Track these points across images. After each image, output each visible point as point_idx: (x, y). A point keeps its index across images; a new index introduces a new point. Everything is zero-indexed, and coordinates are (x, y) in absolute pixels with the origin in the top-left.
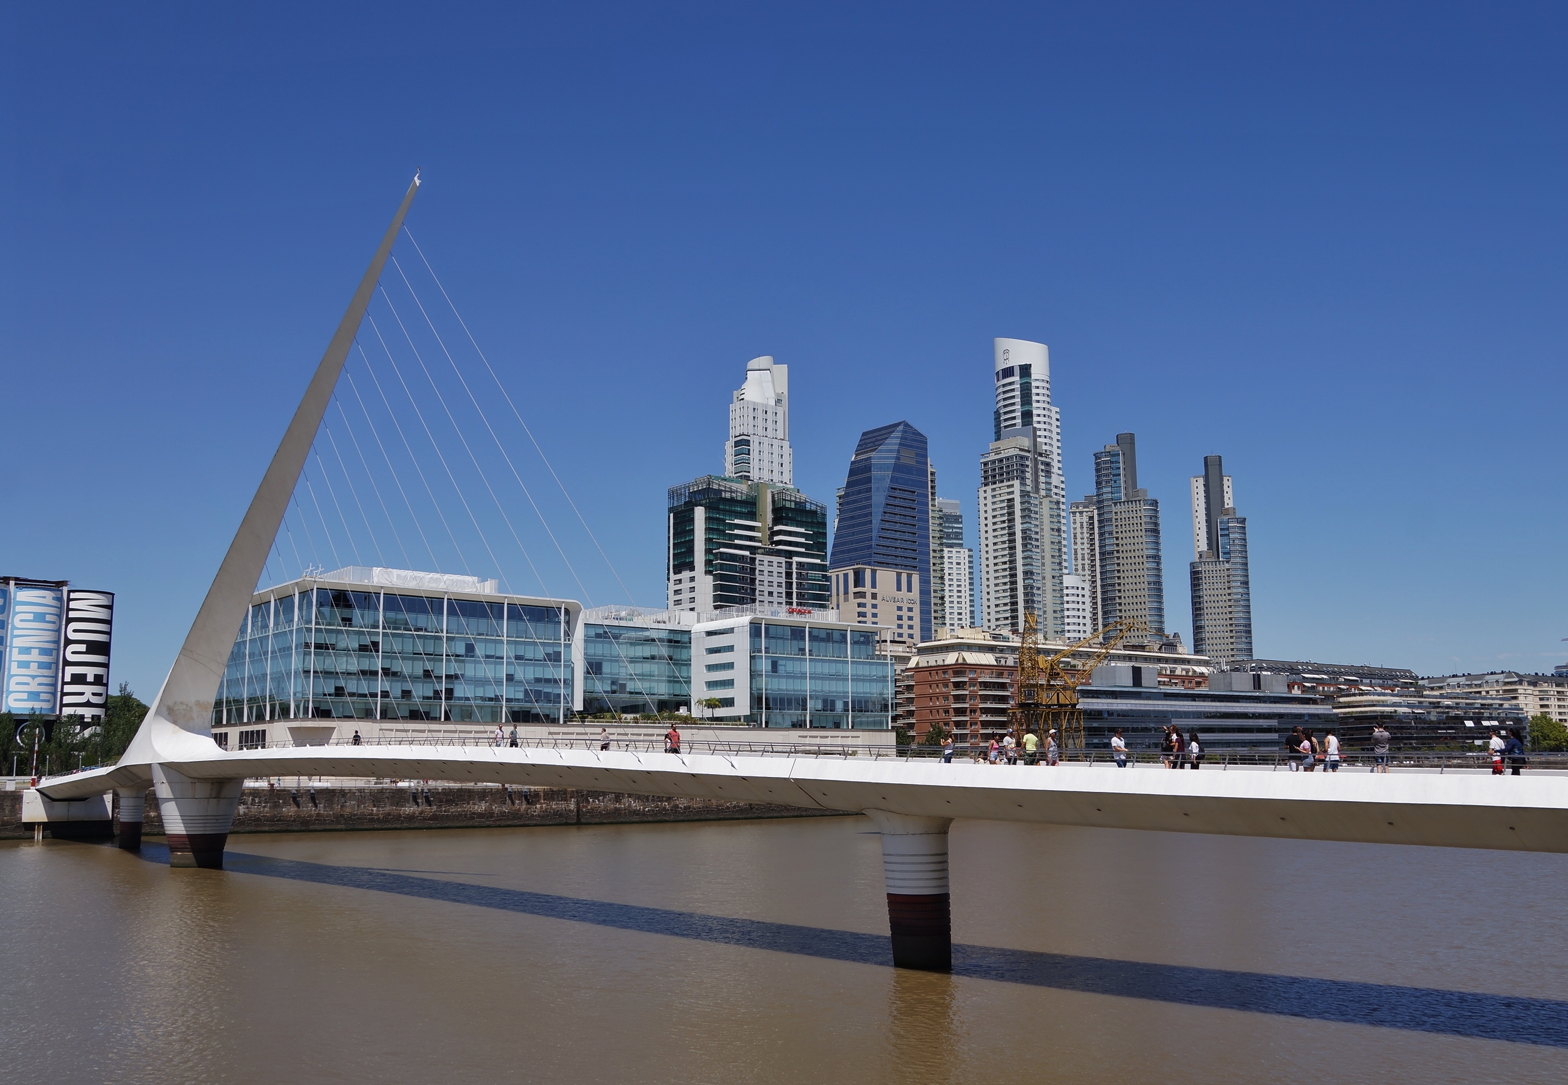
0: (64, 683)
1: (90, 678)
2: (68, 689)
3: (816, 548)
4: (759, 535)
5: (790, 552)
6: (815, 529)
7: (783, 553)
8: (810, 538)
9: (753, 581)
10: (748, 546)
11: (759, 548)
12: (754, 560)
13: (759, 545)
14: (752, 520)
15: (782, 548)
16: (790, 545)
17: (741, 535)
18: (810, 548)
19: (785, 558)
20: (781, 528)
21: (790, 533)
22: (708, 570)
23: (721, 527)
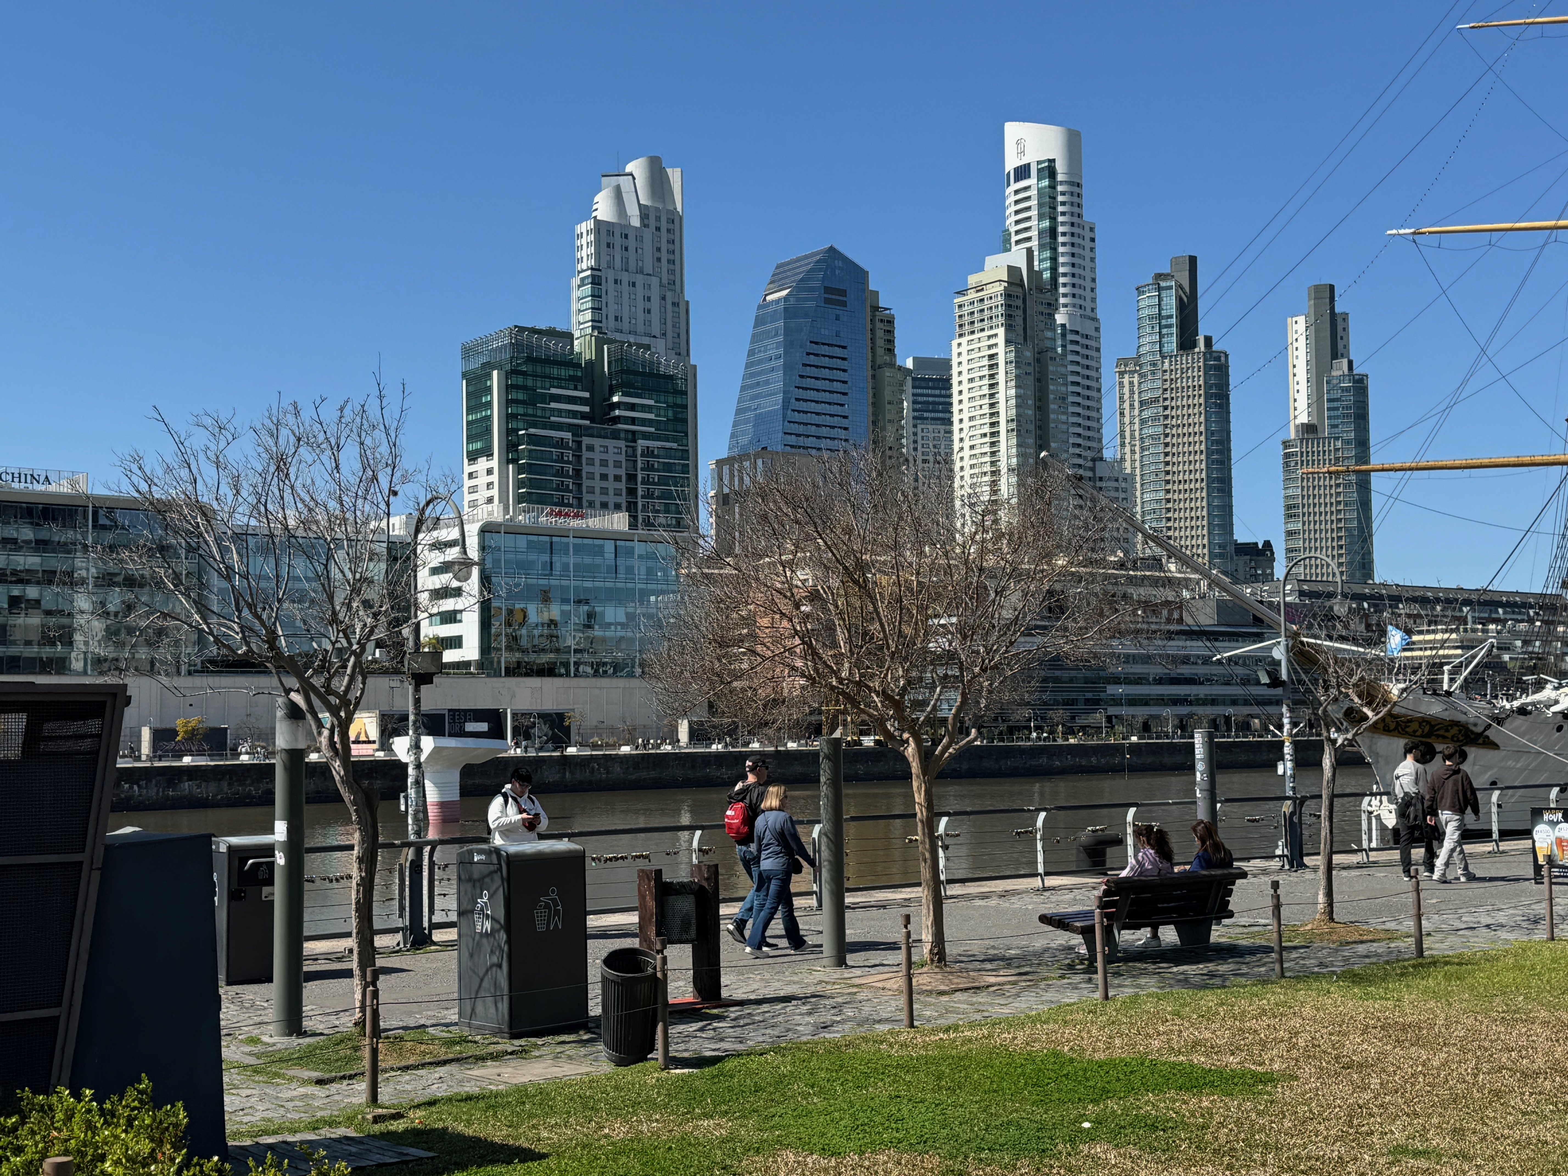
3: (671, 427)
4: (587, 409)
5: (634, 433)
6: (671, 400)
7: (622, 435)
8: (662, 413)
9: (578, 473)
10: (570, 425)
11: (587, 428)
12: (579, 443)
13: (588, 422)
14: (576, 389)
15: (620, 426)
16: (633, 424)
17: (560, 411)
18: (662, 426)
19: (626, 440)
20: (619, 399)
21: (633, 406)
22: (511, 458)
23: (530, 398)
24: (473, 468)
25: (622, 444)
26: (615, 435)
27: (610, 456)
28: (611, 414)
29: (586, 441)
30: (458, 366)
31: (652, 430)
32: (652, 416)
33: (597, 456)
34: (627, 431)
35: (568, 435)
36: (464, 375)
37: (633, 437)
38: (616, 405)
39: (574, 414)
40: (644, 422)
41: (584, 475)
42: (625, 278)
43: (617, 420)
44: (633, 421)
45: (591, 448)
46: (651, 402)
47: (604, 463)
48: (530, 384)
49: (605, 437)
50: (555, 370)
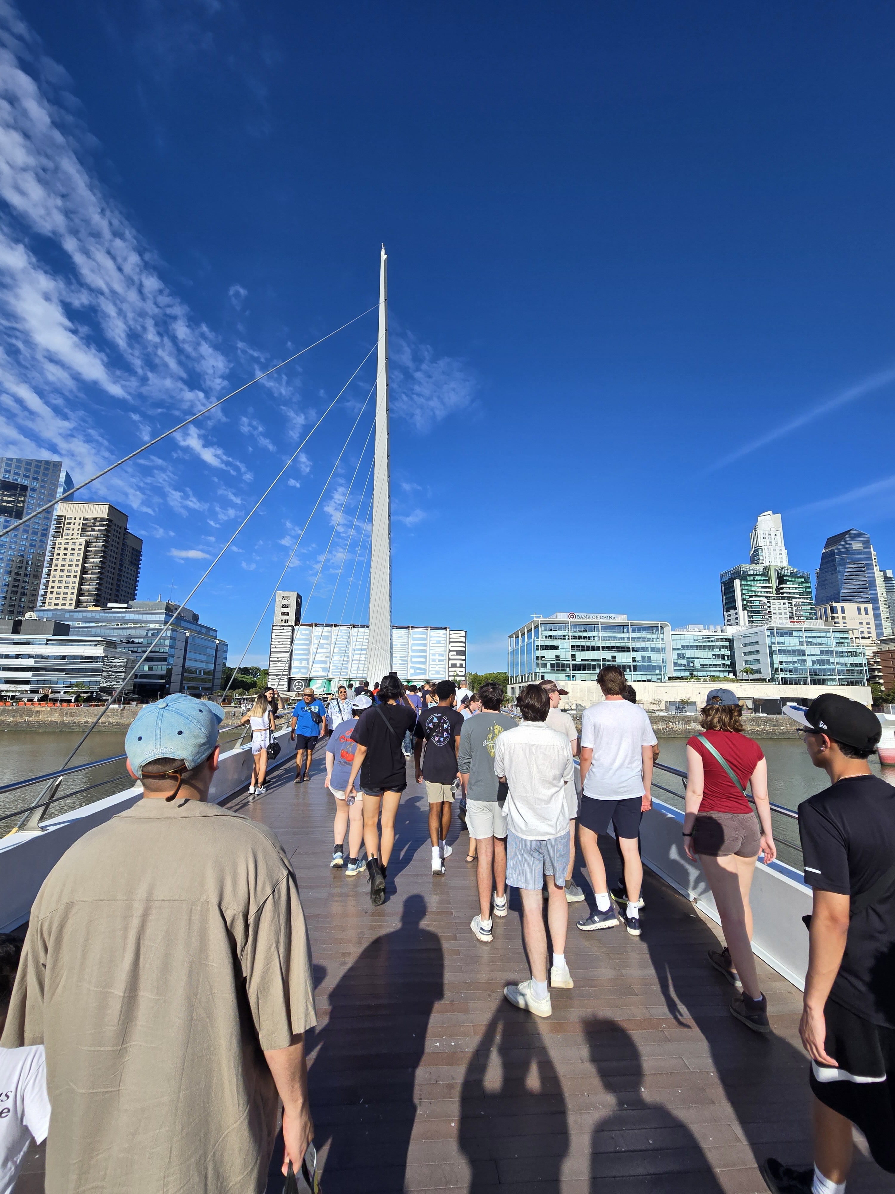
0: (449, 667)
1: (458, 665)
2: (451, 669)
3: (805, 595)
4: (771, 590)
5: (790, 597)
6: (804, 585)
7: (786, 598)
8: (801, 590)
9: (770, 612)
12: (769, 602)
13: (772, 595)
14: (766, 584)
15: (785, 595)
17: (761, 591)
18: (802, 594)
20: (783, 586)
21: (789, 588)
22: (744, 609)
23: (749, 588)
24: (728, 613)
25: (786, 601)
26: (783, 598)
27: (782, 606)
28: (781, 591)
29: (772, 601)
30: (719, 581)
31: (798, 596)
32: (797, 591)
33: (777, 606)
35: (765, 599)
36: (722, 583)
38: (782, 588)
39: (767, 592)
40: (794, 593)
41: (772, 613)
42: (772, 548)
43: (783, 593)
44: (789, 593)
45: (774, 603)
46: (797, 586)
47: (780, 609)
48: (749, 583)
49: (779, 599)
50: (758, 578)
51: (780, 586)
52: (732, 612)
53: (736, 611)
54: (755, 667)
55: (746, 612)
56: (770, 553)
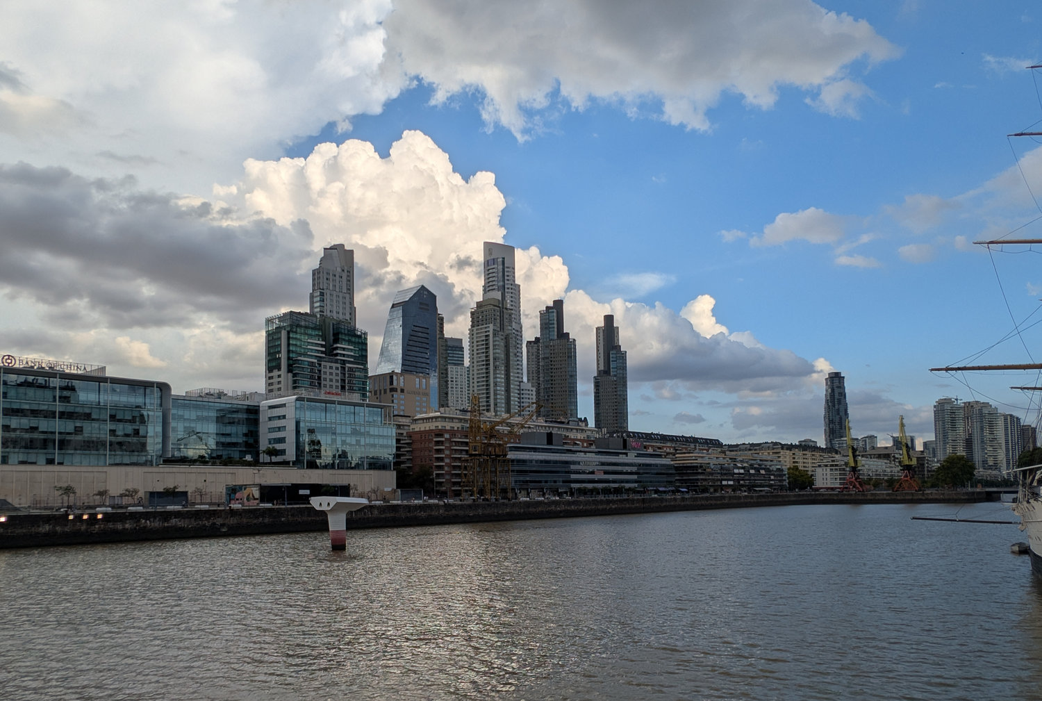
3: (360, 358)
4: (324, 349)
6: (358, 346)
7: (339, 361)
8: (357, 352)
9: (319, 378)
10: (316, 356)
11: (324, 357)
12: (320, 365)
13: (324, 355)
14: (319, 340)
15: (338, 358)
16: (344, 357)
17: (312, 349)
18: (357, 358)
19: (341, 364)
20: (338, 345)
21: (344, 349)
22: (290, 371)
23: (298, 343)
24: (271, 375)
25: (339, 365)
26: (336, 361)
27: (334, 371)
28: (335, 352)
29: (323, 363)
30: (263, 329)
31: (352, 360)
32: (352, 354)
34: (341, 360)
35: (316, 361)
36: (265, 333)
37: (344, 362)
38: (337, 348)
39: (318, 351)
40: (349, 356)
41: (322, 379)
42: (334, 294)
43: (337, 355)
44: (344, 355)
45: (325, 367)
46: (352, 348)
47: (331, 374)
48: (299, 337)
49: (331, 362)
50: (310, 332)
51: (335, 346)
52: (276, 373)
53: (279, 373)
54: (278, 447)
55: (290, 375)
56: (332, 300)
